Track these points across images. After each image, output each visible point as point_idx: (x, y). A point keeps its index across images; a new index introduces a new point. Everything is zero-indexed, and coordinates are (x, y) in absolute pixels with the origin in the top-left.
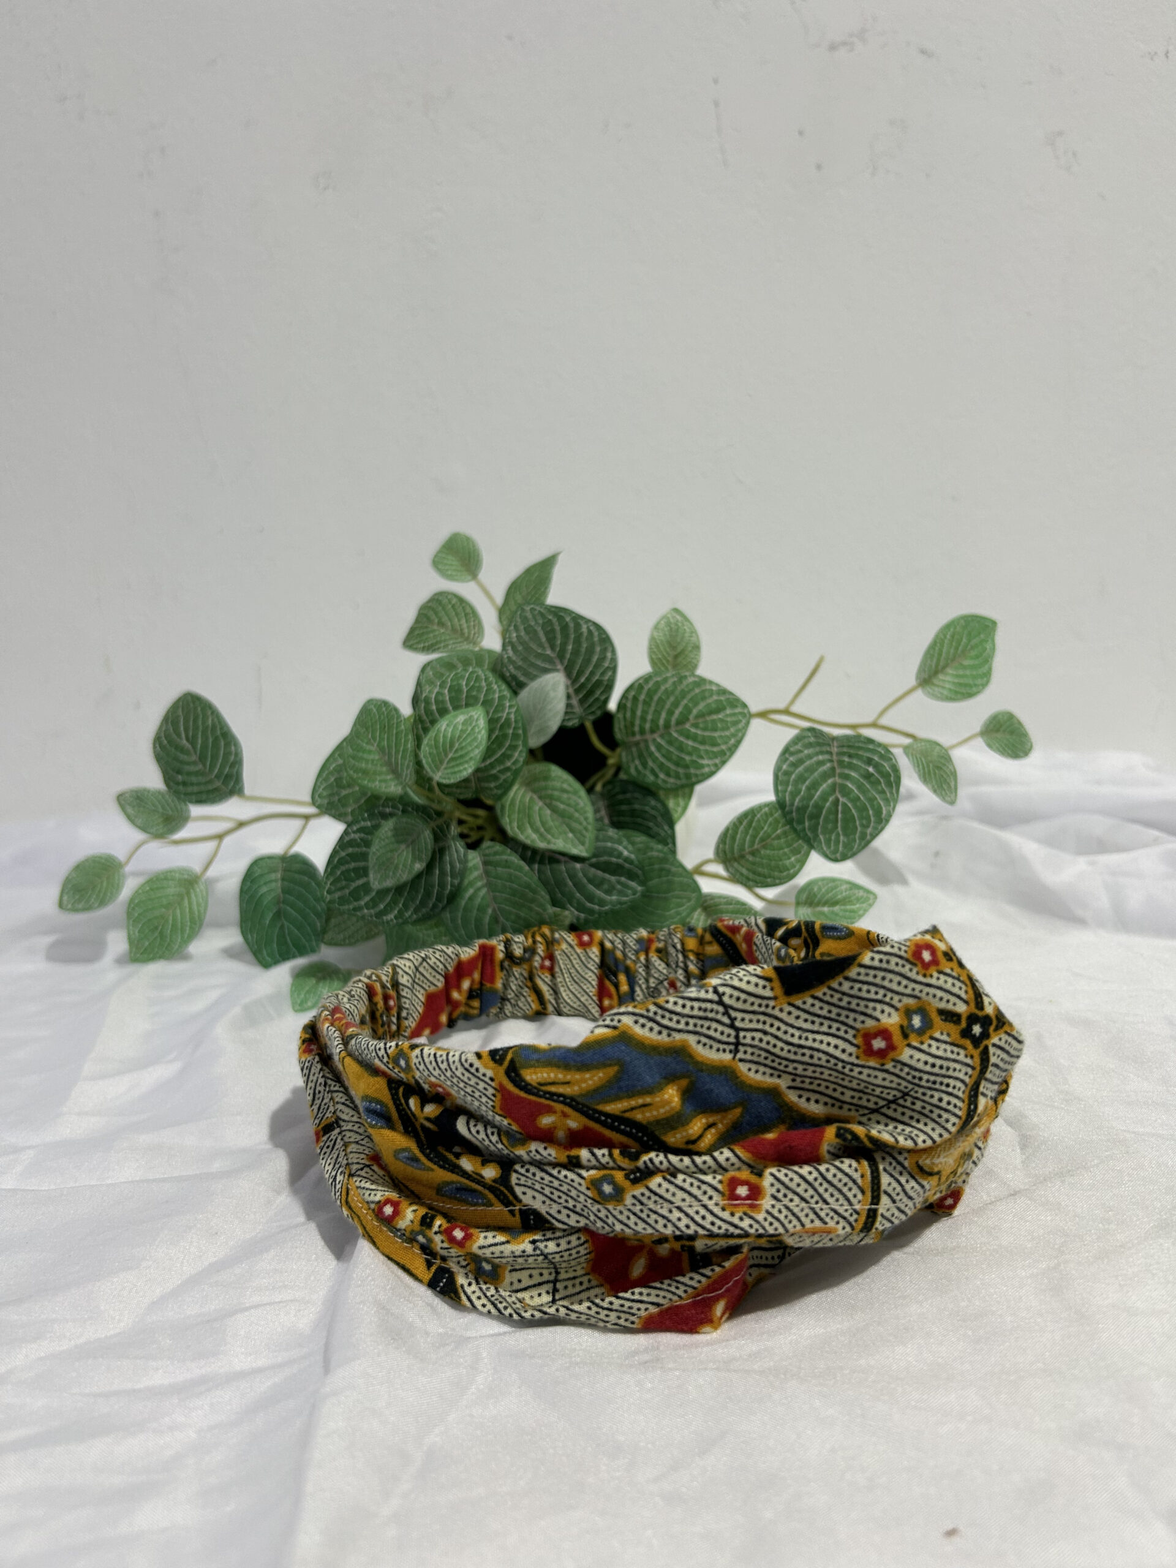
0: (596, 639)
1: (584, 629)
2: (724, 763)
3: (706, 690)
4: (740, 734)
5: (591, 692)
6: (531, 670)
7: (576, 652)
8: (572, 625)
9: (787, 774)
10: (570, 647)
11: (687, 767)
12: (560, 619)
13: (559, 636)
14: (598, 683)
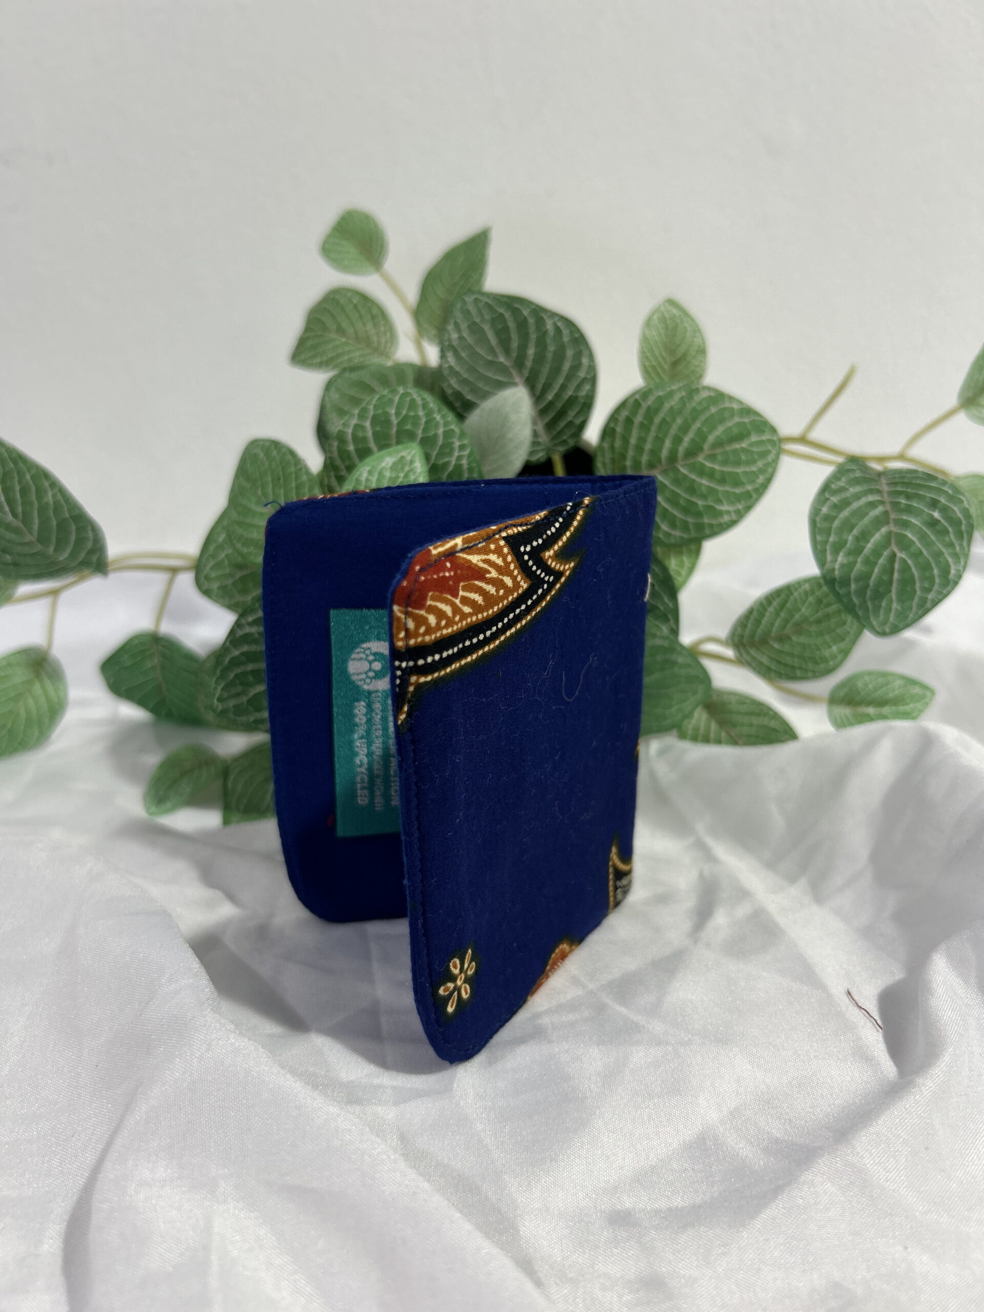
0: (566, 339)
1: (549, 326)
2: (749, 508)
3: (725, 409)
4: (770, 470)
5: (561, 414)
6: (481, 385)
7: (540, 359)
8: (531, 321)
9: (829, 519)
10: (531, 352)
11: (699, 514)
12: (516, 312)
13: (514, 336)
14: (572, 400)
